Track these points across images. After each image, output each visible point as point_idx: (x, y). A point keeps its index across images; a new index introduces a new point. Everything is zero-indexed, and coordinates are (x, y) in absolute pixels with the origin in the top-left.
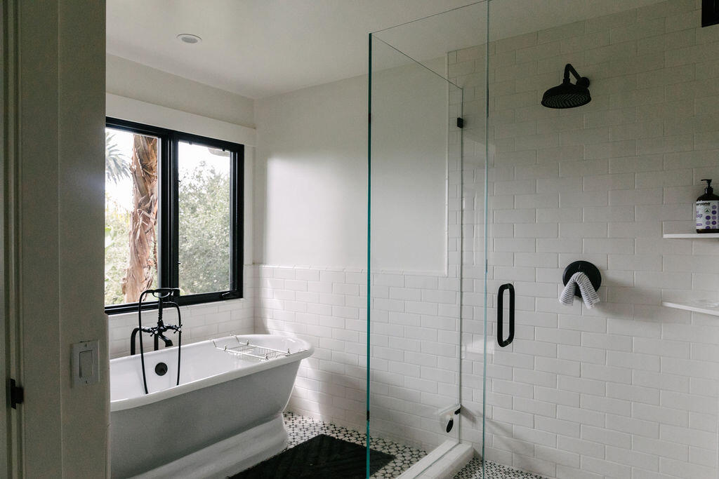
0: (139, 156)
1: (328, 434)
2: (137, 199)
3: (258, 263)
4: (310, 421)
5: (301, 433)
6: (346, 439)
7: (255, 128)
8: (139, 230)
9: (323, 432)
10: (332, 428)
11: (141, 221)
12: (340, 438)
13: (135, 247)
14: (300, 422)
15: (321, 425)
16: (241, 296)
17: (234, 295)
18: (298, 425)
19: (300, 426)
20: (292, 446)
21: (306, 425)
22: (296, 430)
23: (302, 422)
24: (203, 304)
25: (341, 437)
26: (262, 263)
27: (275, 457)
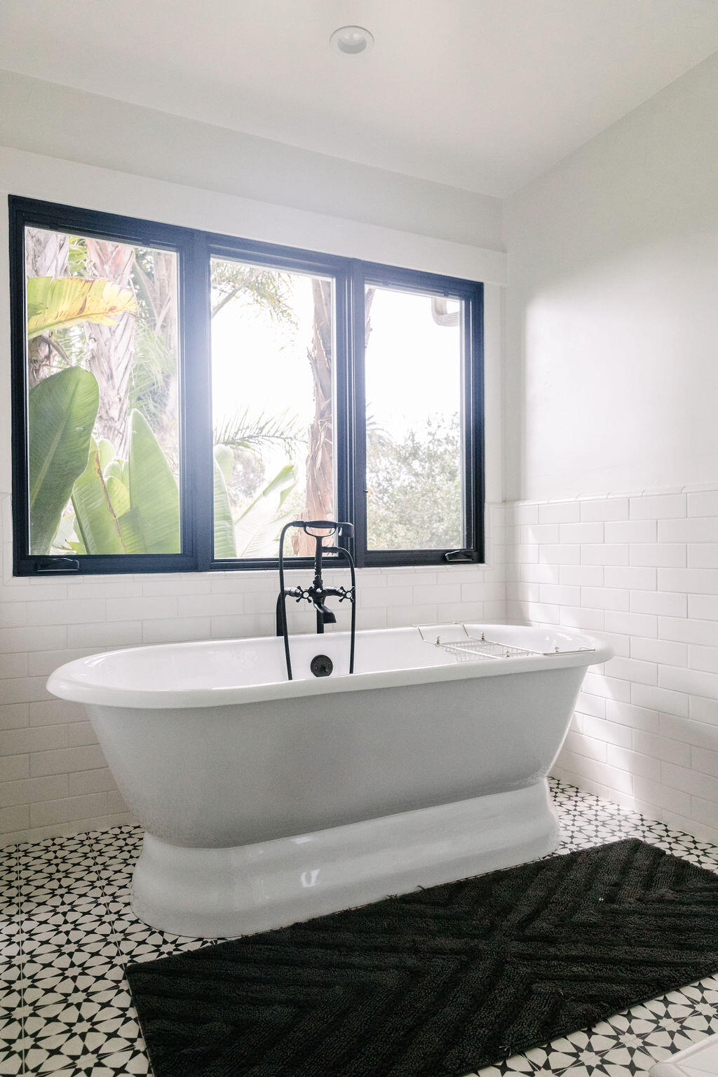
0: (322, 336)
1: (649, 841)
2: (318, 404)
3: (512, 498)
4: (612, 809)
5: (590, 830)
6: (692, 860)
7: (504, 251)
8: (320, 453)
9: (638, 835)
10: (659, 830)
11: (323, 437)
12: (676, 854)
13: (313, 479)
14: (590, 807)
15: (635, 819)
16: (481, 560)
17: (469, 557)
18: (586, 811)
19: (590, 814)
20: (565, 852)
21: (603, 816)
22: (580, 822)
23: (595, 808)
24: (411, 567)
25: (679, 852)
26: (519, 499)
27: (525, 867)
